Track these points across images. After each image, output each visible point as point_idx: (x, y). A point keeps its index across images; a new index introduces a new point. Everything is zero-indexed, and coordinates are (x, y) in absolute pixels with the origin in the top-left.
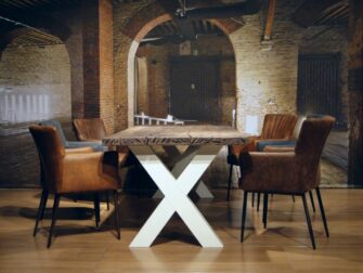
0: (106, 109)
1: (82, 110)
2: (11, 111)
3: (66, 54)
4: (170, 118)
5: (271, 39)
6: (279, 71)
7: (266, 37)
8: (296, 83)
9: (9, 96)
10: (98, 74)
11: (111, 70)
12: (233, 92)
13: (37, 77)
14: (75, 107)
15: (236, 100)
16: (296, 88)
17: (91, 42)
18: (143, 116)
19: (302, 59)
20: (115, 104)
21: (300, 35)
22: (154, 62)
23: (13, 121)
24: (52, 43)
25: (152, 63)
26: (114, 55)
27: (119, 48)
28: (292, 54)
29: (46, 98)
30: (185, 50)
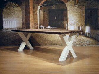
0: (32, 24)
1: (25, 25)
2: (6, 25)
3: (20, 9)
4: (49, 27)
5: (77, 4)
6: (80, 13)
7: (76, 4)
8: (84, 17)
9: (5, 21)
10: (29, 15)
11: (32, 14)
12: (67, 19)
13: (13, 16)
14: (23, 24)
15: (68, 21)
16: (84, 18)
17: (27, 6)
18: (42, 26)
19: (86, 10)
20: (34, 23)
21: (86, 3)
22: (45, 11)
23: (6, 28)
24: (16, 6)
25: (44, 11)
26: (34, 10)
27: (35, 8)
28: (83, 8)
29: (15, 21)
30: (53, 8)
